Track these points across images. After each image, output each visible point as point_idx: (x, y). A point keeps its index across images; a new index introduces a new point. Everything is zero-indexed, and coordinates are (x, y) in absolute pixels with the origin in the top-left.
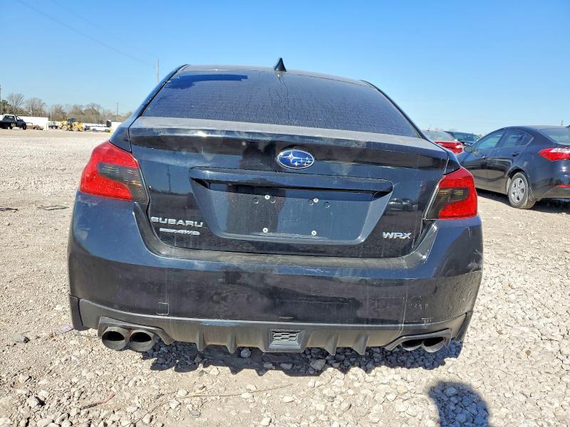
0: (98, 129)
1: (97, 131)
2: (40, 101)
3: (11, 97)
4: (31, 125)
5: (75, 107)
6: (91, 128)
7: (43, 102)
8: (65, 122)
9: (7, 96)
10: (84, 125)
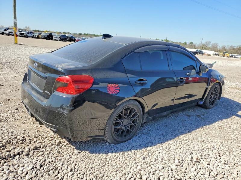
0: (236, 57)
1: (236, 58)
2: (217, 44)
3: (206, 43)
4: (207, 53)
5: (232, 47)
6: (234, 56)
7: (218, 44)
8: (222, 53)
9: (205, 42)
10: (230, 55)
